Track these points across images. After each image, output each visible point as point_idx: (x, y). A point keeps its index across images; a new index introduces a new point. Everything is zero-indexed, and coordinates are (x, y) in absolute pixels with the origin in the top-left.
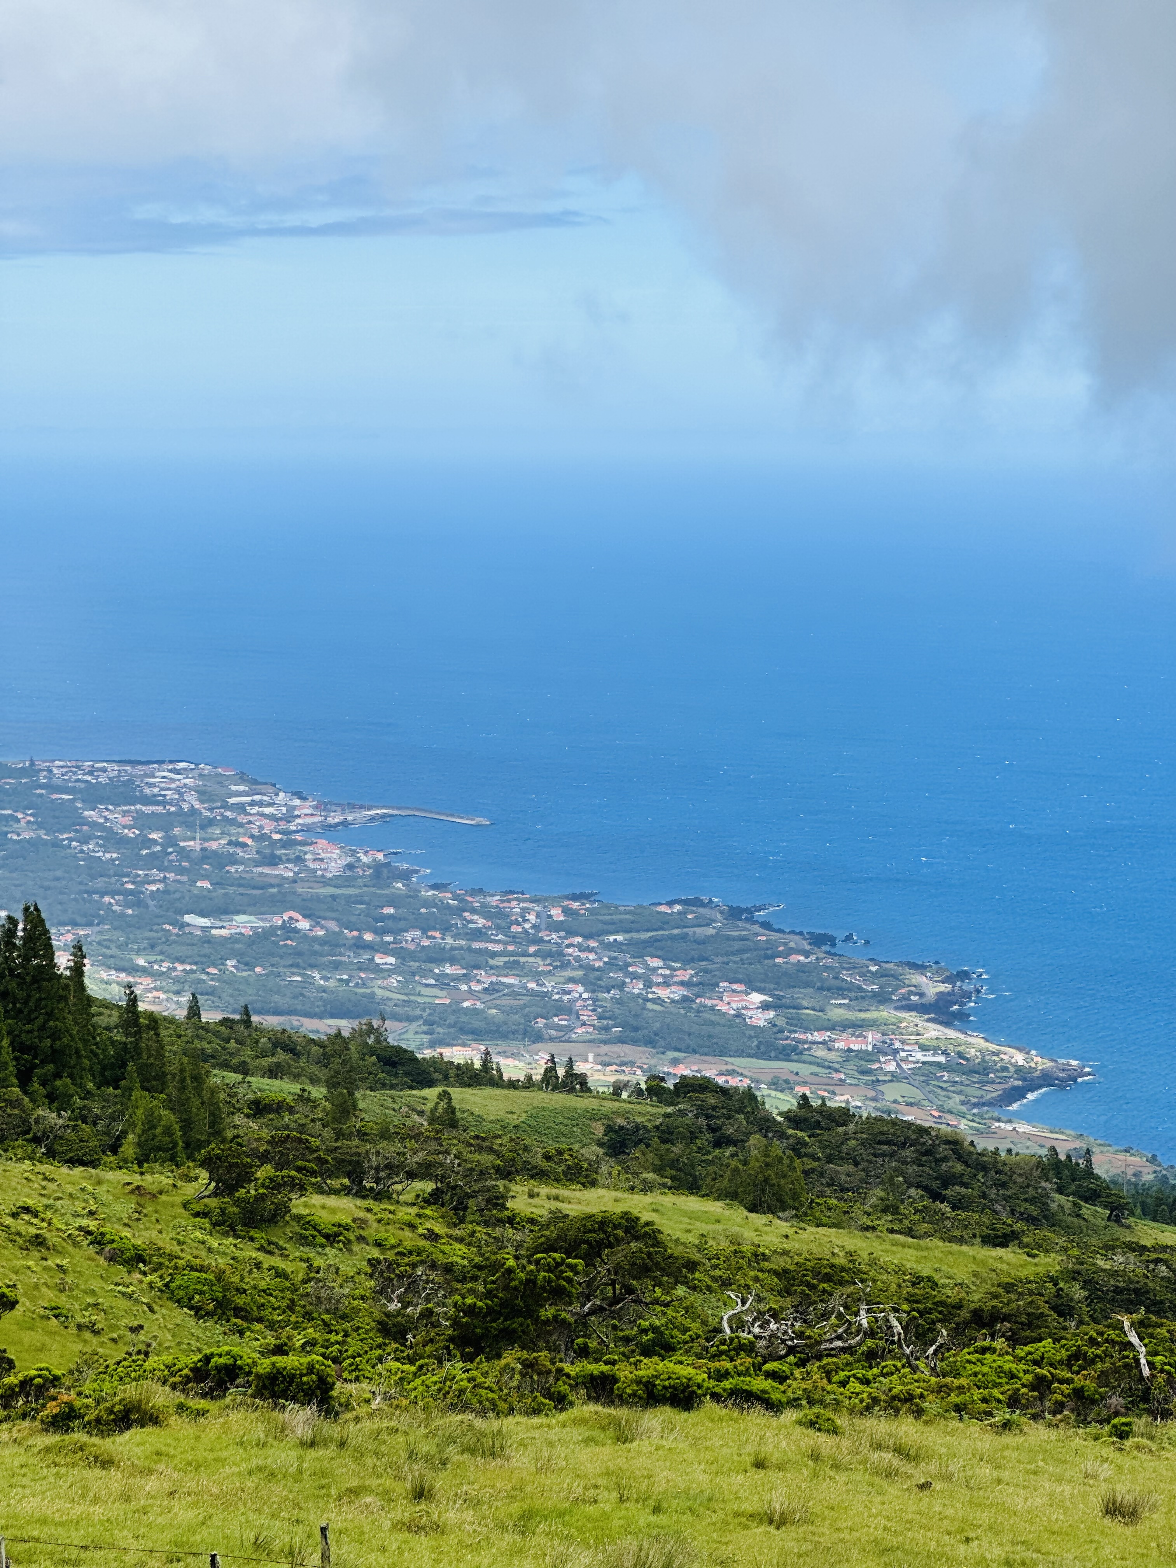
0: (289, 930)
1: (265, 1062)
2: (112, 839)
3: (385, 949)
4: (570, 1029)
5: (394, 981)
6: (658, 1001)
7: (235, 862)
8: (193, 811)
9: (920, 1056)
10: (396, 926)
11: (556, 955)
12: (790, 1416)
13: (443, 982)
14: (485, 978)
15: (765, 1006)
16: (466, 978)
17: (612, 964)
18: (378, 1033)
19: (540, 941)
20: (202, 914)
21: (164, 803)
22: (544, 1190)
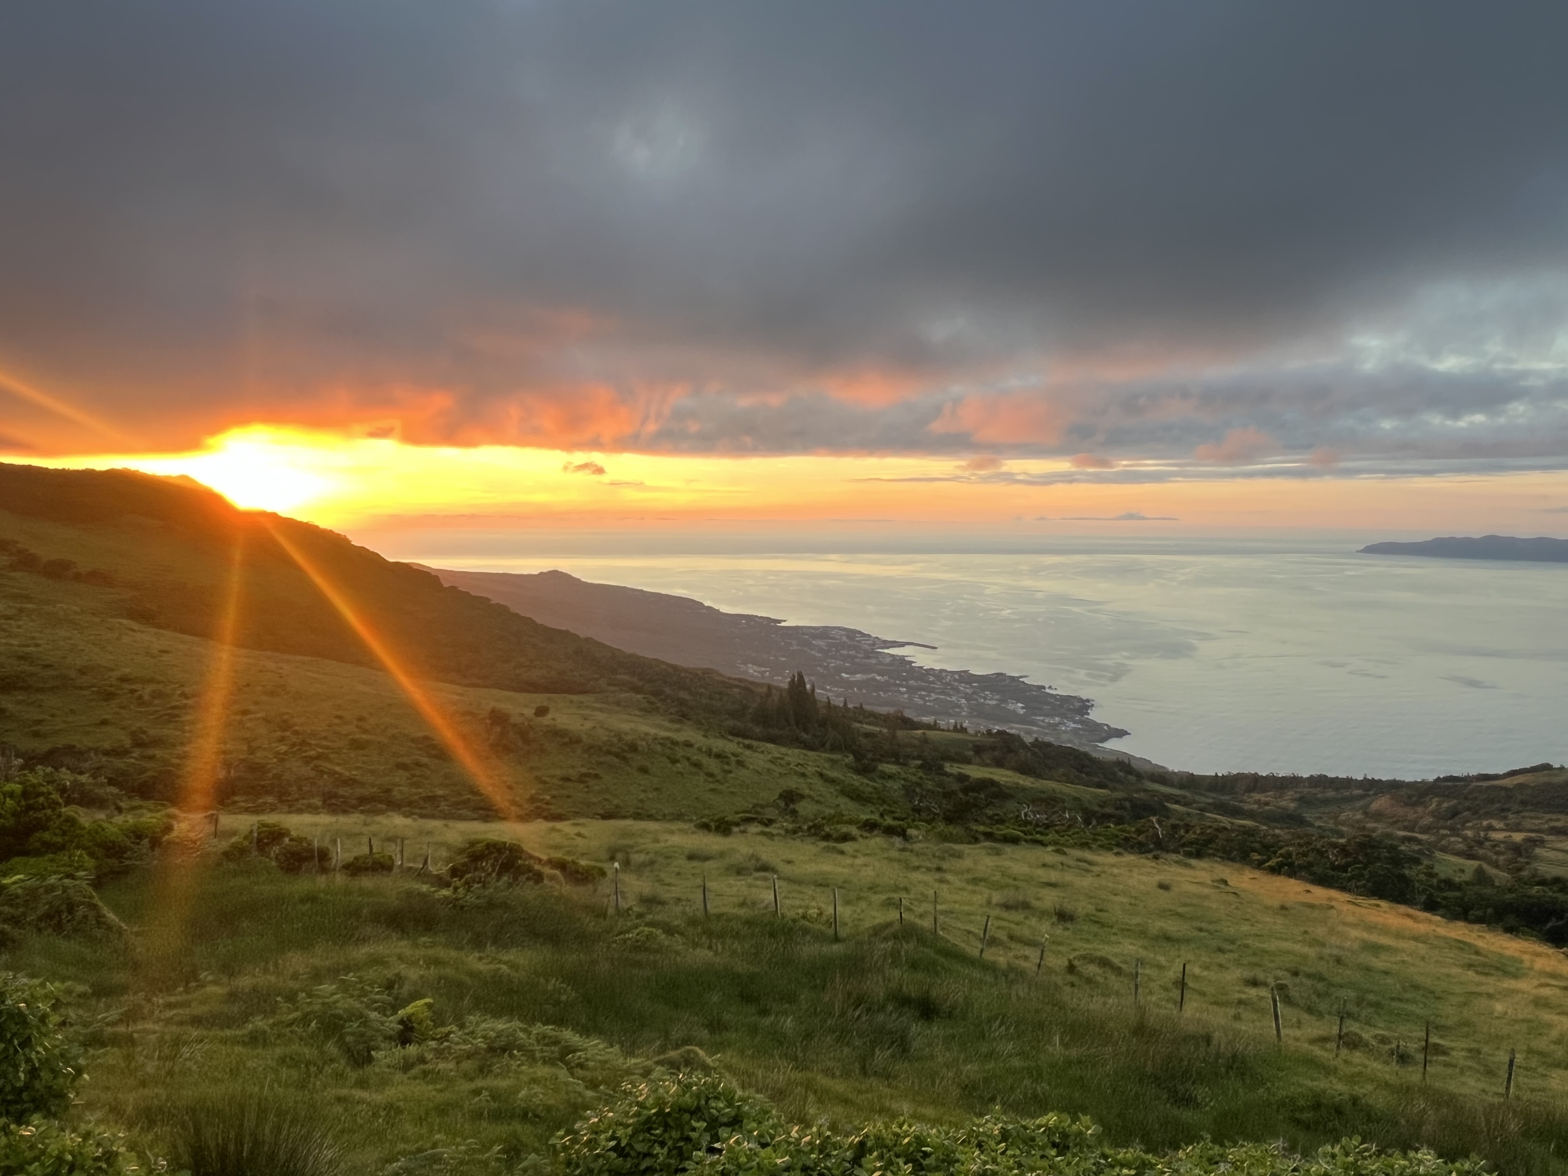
0: (874, 679)
1: (867, 720)
2: (821, 650)
3: (903, 686)
4: (960, 712)
5: (906, 696)
6: (988, 705)
7: (857, 657)
8: (845, 642)
9: (1073, 725)
10: (905, 679)
11: (957, 690)
12: (1050, 848)
13: (921, 697)
14: (934, 696)
15: (1022, 708)
16: (928, 696)
17: (974, 693)
18: (901, 713)
19: (951, 685)
20: (847, 674)
21: (836, 639)
22: (955, 765)
